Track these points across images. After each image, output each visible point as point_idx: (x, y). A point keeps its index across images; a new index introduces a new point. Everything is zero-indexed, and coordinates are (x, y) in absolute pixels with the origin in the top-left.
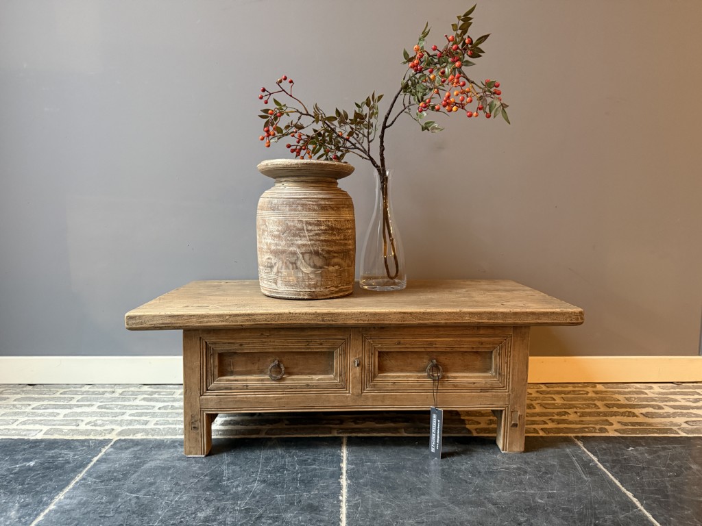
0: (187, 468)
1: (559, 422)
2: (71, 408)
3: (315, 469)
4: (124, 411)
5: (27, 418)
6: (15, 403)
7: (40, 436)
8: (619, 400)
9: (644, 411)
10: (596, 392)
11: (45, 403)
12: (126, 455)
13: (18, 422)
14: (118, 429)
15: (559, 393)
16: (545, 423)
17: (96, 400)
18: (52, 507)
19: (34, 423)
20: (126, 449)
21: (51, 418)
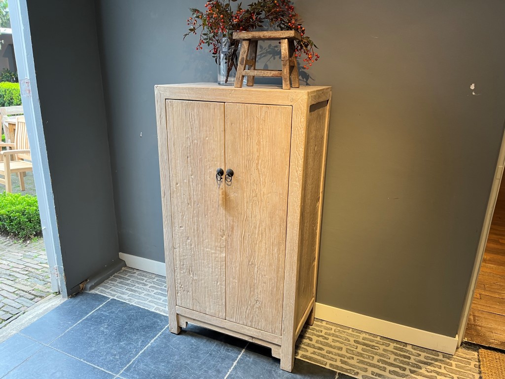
1: (343, 362)
3: (229, 355)
5: (151, 299)
6: (149, 289)
7: (153, 310)
8: (389, 359)
9: (392, 369)
10: (384, 350)
13: (148, 300)
15: (364, 344)
16: (336, 361)
19: (153, 302)
21: (158, 301)
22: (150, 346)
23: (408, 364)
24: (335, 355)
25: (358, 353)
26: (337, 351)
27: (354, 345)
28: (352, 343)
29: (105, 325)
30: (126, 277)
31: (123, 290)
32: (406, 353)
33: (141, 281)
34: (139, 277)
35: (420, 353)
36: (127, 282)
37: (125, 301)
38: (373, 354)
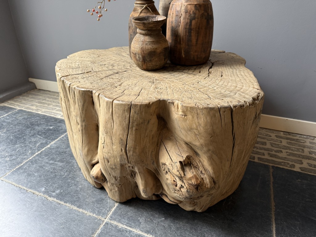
22: (49, 148)
24: (260, 149)
25: (285, 146)
26: (261, 146)
27: (277, 140)
29: (4, 130)
31: (33, 103)
37: (31, 111)
38: (301, 146)
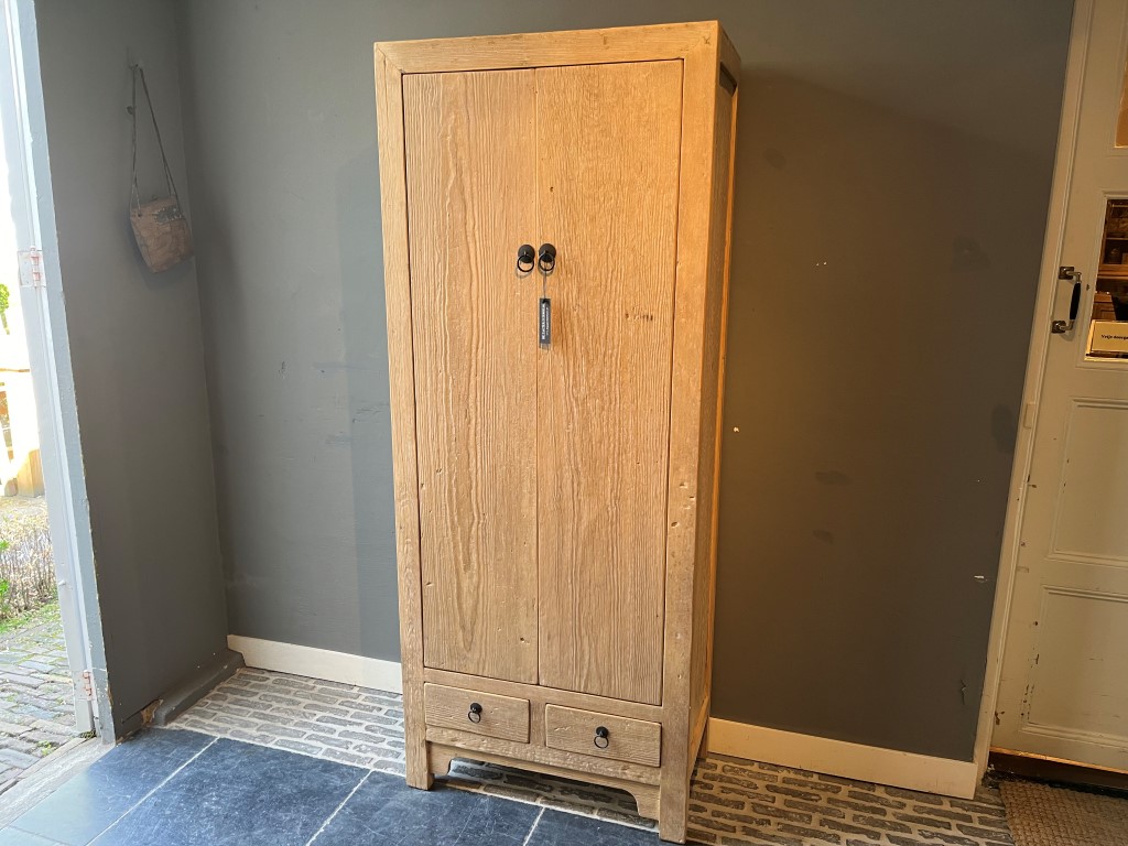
0: (414, 813)
2: (345, 725)
4: (384, 736)
5: (312, 732)
6: (304, 710)
7: (319, 756)
8: (843, 817)
9: (852, 837)
10: (830, 800)
11: (327, 714)
12: (375, 790)
13: (305, 736)
14: (378, 758)
15: (788, 791)
16: (734, 831)
17: (365, 718)
18: (322, 830)
19: (318, 738)
20: (378, 782)
21: (329, 736)
22: (323, 834)
23: (883, 824)
24: (730, 819)
25: (778, 810)
26: (735, 811)
27: (767, 796)
28: (762, 790)
29: (212, 796)
30: (247, 688)
31: (246, 719)
32: (876, 802)
33: (283, 696)
34: (278, 687)
35: (904, 801)
36: (251, 699)
37: (251, 742)
38: (810, 809)
